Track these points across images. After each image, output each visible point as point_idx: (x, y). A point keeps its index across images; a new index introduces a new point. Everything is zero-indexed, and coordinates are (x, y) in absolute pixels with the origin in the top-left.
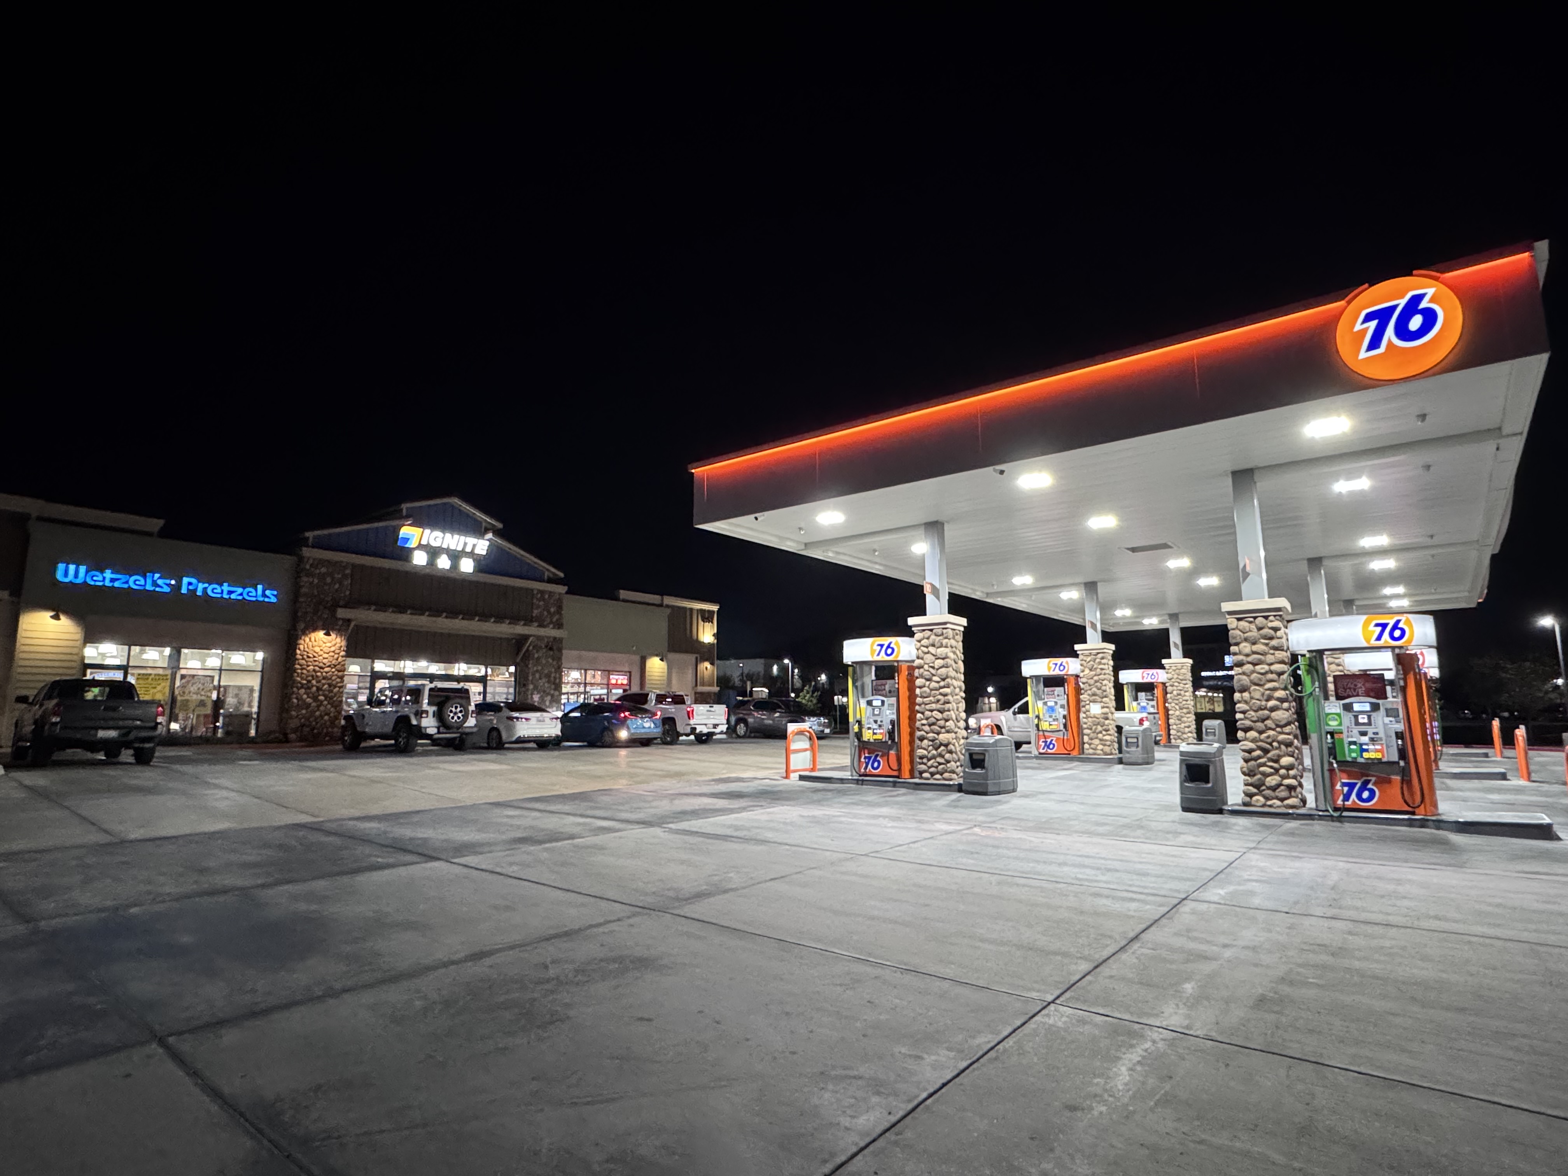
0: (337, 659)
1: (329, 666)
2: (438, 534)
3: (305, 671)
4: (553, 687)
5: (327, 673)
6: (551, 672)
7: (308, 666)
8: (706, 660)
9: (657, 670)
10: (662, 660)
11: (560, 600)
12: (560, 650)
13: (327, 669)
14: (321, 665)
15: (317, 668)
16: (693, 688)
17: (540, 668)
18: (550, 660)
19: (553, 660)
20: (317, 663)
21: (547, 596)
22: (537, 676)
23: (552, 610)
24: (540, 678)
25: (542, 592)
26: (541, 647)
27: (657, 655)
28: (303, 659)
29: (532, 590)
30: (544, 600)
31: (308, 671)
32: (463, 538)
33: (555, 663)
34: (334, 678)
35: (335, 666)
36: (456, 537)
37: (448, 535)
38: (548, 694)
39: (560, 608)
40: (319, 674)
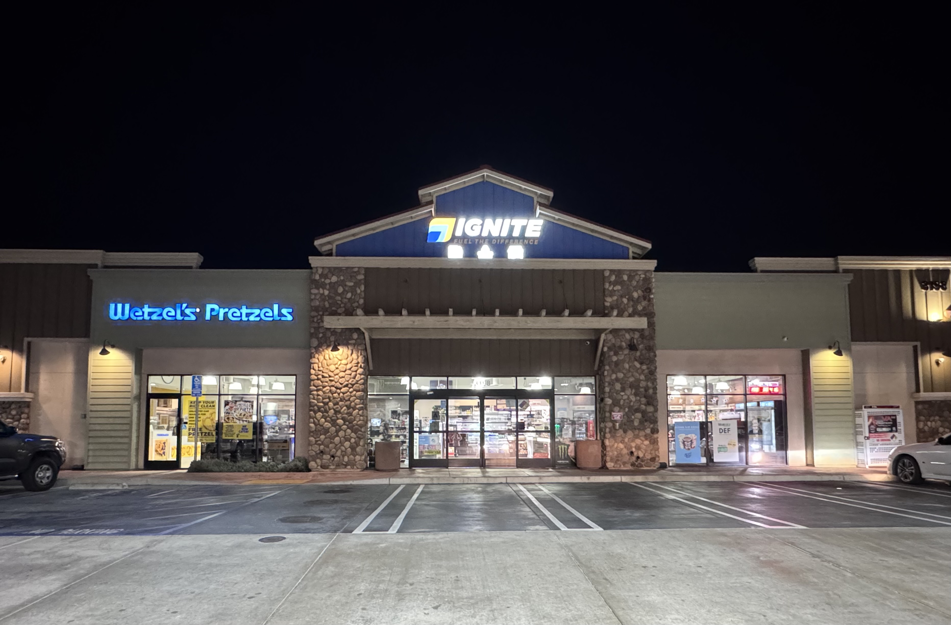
0: (354, 378)
1: (346, 386)
2: (475, 221)
3: (320, 393)
4: (643, 400)
5: (344, 393)
6: (638, 381)
7: (324, 387)
8: (938, 349)
9: (831, 370)
10: (839, 353)
11: (647, 280)
12: (651, 349)
13: (344, 390)
14: (338, 385)
15: (333, 389)
16: (911, 396)
17: (620, 375)
18: (637, 365)
19: (641, 363)
20: (333, 383)
21: (625, 278)
22: (618, 386)
23: (635, 295)
24: (623, 389)
25: (619, 273)
26: (621, 348)
27: (830, 348)
28: (318, 379)
29: (603, 271)
30: (621, 283)
31: (324, 392)
32: (507, 221)
33: (644, 367)
34: (352, 399)
35: (353, 385)
36: (499, 221)
37: (489, 221)
38: (637, 410)
39: (648, 290)
40: (335, 395)
